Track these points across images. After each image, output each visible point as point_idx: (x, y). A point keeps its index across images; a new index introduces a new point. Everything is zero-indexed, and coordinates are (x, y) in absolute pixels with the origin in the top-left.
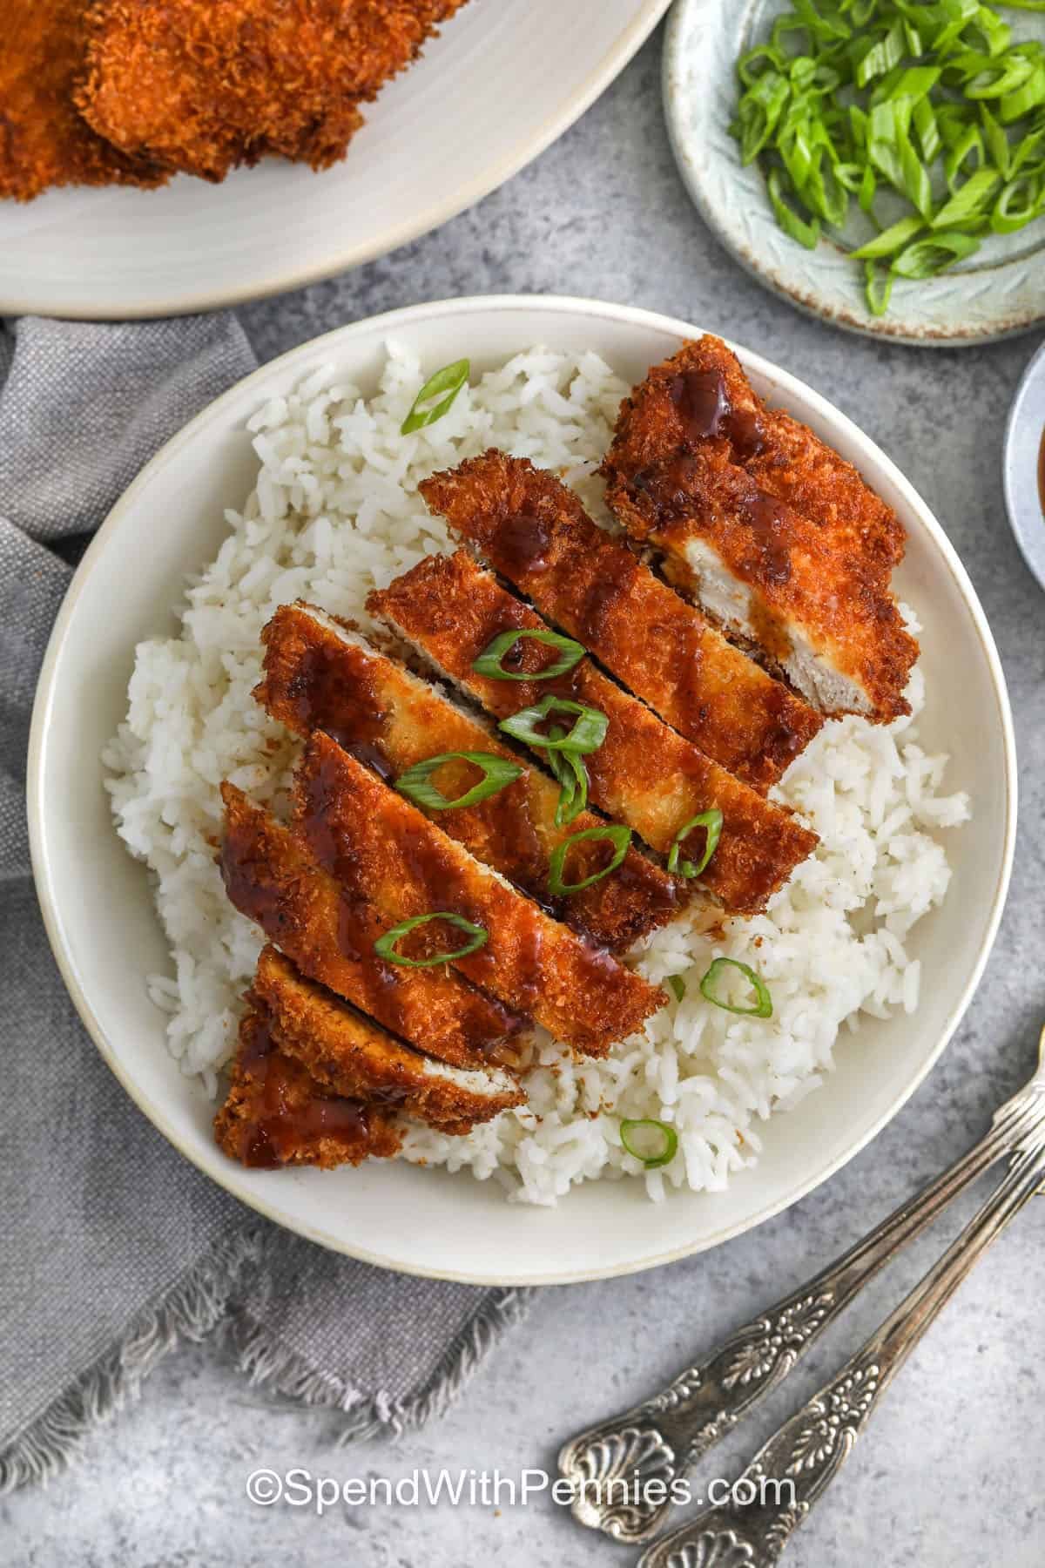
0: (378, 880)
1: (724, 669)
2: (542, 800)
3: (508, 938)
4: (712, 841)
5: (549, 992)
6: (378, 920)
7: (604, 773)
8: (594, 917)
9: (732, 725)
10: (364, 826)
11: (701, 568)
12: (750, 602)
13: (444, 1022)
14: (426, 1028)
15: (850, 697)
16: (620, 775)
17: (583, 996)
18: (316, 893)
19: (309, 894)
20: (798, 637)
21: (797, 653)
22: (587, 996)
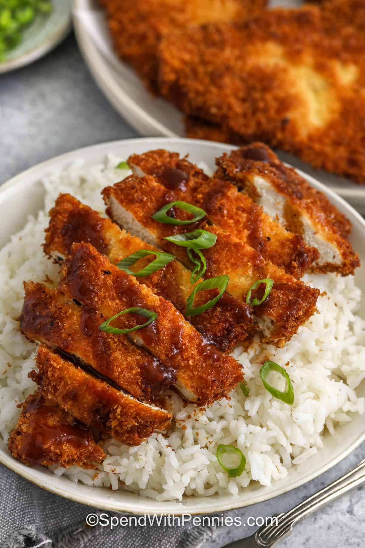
0: (103, 300)
1: (272, 229)
2: (184, 274)
3: (166, 324)
4: (268, 290)
5: (185, 356)
6: (102, 317)
7: (214, 262)
8: (209, 325)
9: (276, 252)
10: (97, 275)
11: (261, 189)
12: (284, 206)
13: (132, 368)
14: (122, 370)
15: (332, 256)
16: (222, 263)
17: (202, 364)
18: (70, 311)
19: (66, 313)
20: (307, 223)
21: (306, 233)
22: (204, 365)
